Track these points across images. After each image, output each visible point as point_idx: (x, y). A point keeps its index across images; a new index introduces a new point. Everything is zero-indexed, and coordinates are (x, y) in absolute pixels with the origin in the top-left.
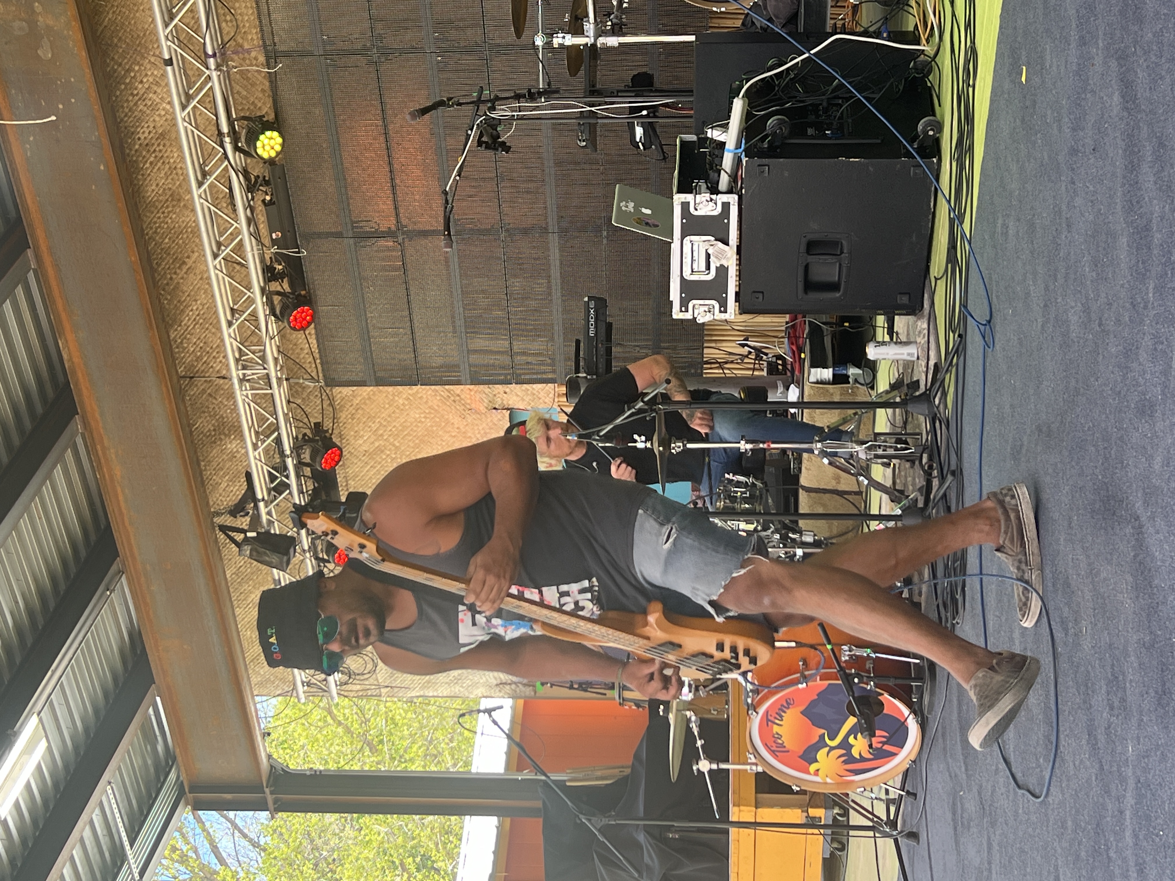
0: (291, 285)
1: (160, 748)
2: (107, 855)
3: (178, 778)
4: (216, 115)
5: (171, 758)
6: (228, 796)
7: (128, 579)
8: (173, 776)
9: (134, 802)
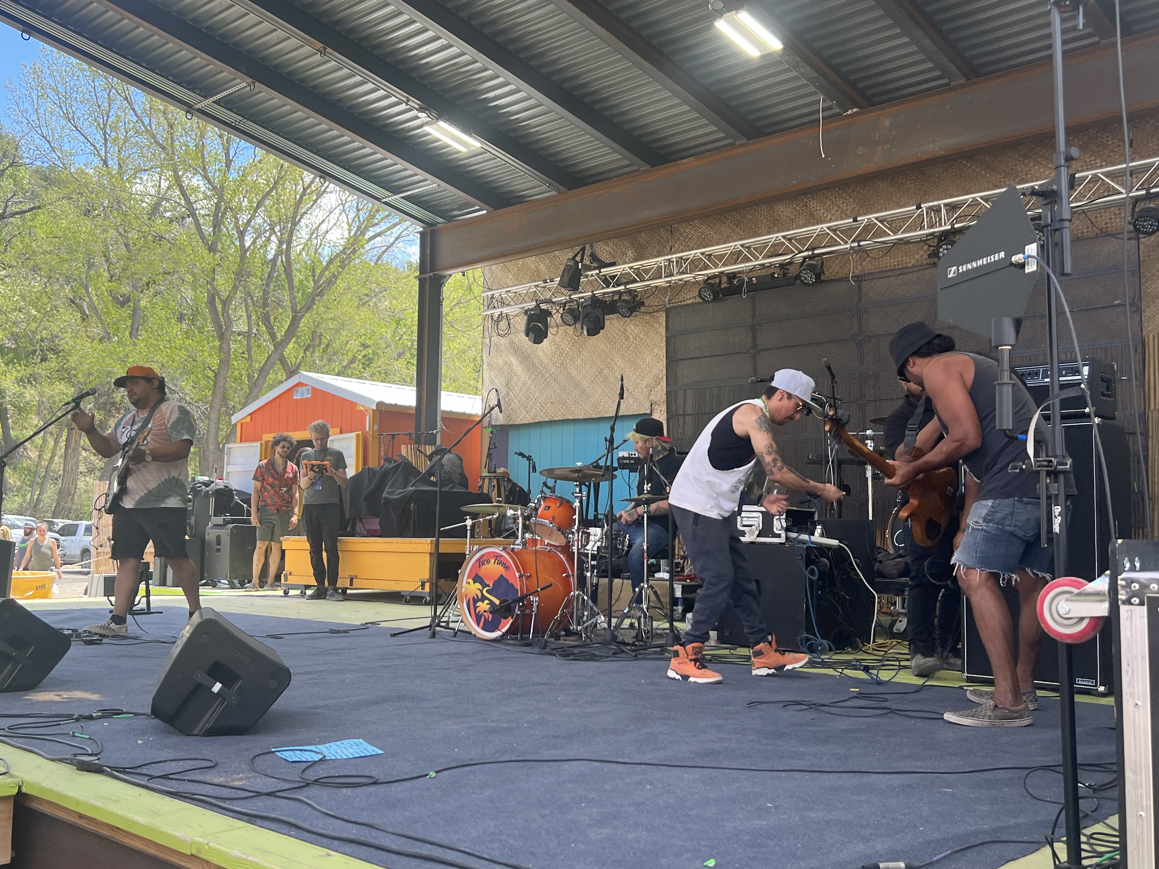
0: (725, 289)
1: (456, 213)
2: (396, 183)
3: (439, 223)
4: (824, 247)
5: (450, 219)
6: (428, 251)
7: (555, 196)
8: (440, 220)
9: (425, 198)
